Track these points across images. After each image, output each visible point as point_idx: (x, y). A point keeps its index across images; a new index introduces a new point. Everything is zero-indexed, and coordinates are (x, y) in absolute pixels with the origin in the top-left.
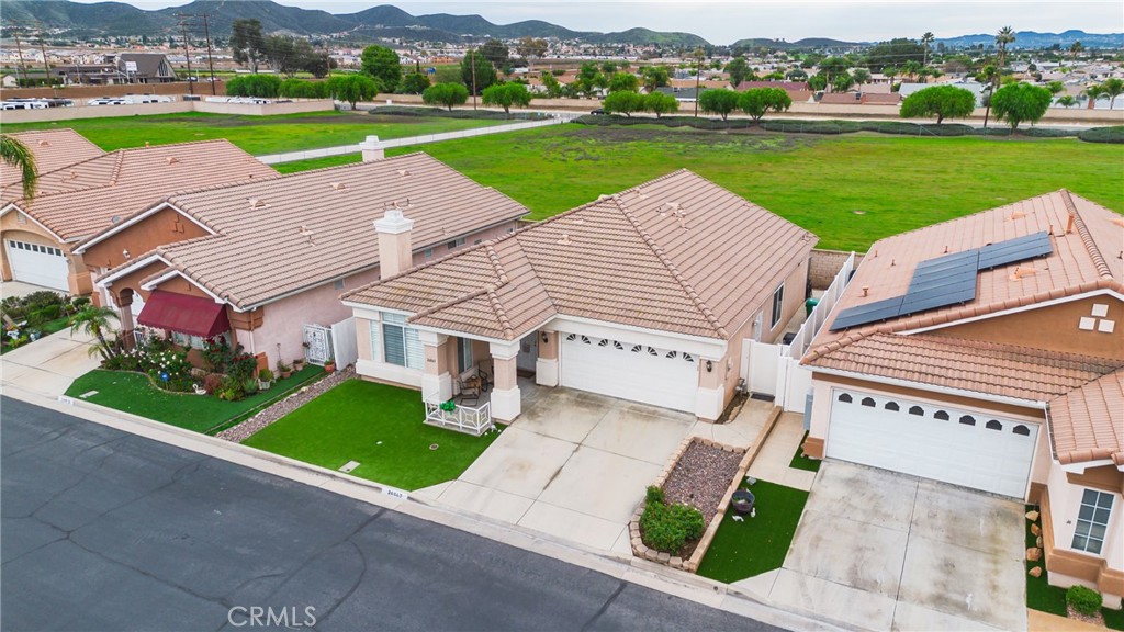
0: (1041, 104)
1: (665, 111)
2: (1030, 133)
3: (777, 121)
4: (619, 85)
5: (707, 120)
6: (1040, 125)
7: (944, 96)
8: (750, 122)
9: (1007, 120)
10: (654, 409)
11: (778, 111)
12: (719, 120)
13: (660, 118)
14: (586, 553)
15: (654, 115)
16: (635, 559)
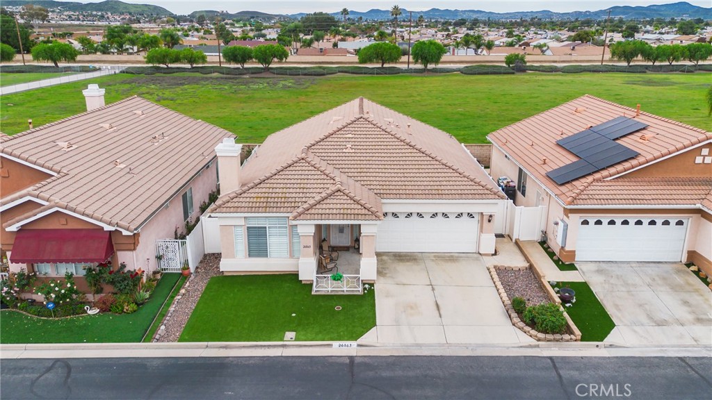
0: (439, 53)
1: (197, 63)
2: (435, 71)
3: (281, 68)
4: (148, 43)
5: (229, 68)
6: (440, 66)
7: (385, 49)
8: (262, 68)
9: (422, 63)
10: (449, 254)
11: (280, 62)
12: (238, 68)
13: (193, 68)
14: (508, 348)
15: (188, 66)
16: (539, 343)
